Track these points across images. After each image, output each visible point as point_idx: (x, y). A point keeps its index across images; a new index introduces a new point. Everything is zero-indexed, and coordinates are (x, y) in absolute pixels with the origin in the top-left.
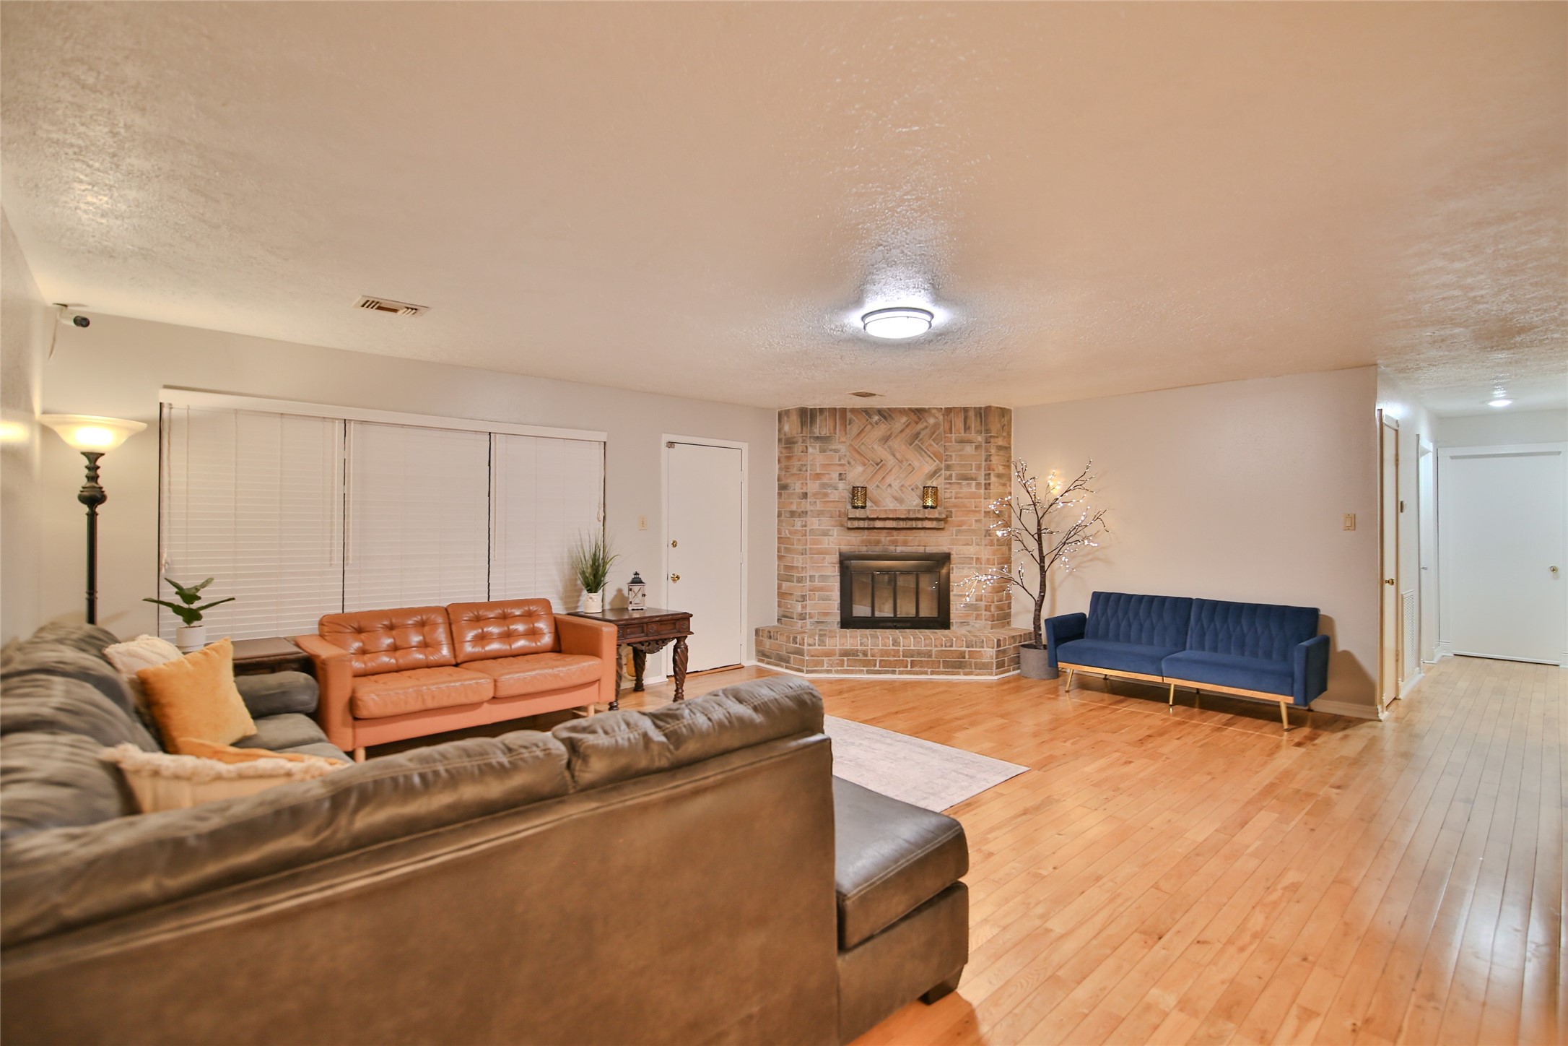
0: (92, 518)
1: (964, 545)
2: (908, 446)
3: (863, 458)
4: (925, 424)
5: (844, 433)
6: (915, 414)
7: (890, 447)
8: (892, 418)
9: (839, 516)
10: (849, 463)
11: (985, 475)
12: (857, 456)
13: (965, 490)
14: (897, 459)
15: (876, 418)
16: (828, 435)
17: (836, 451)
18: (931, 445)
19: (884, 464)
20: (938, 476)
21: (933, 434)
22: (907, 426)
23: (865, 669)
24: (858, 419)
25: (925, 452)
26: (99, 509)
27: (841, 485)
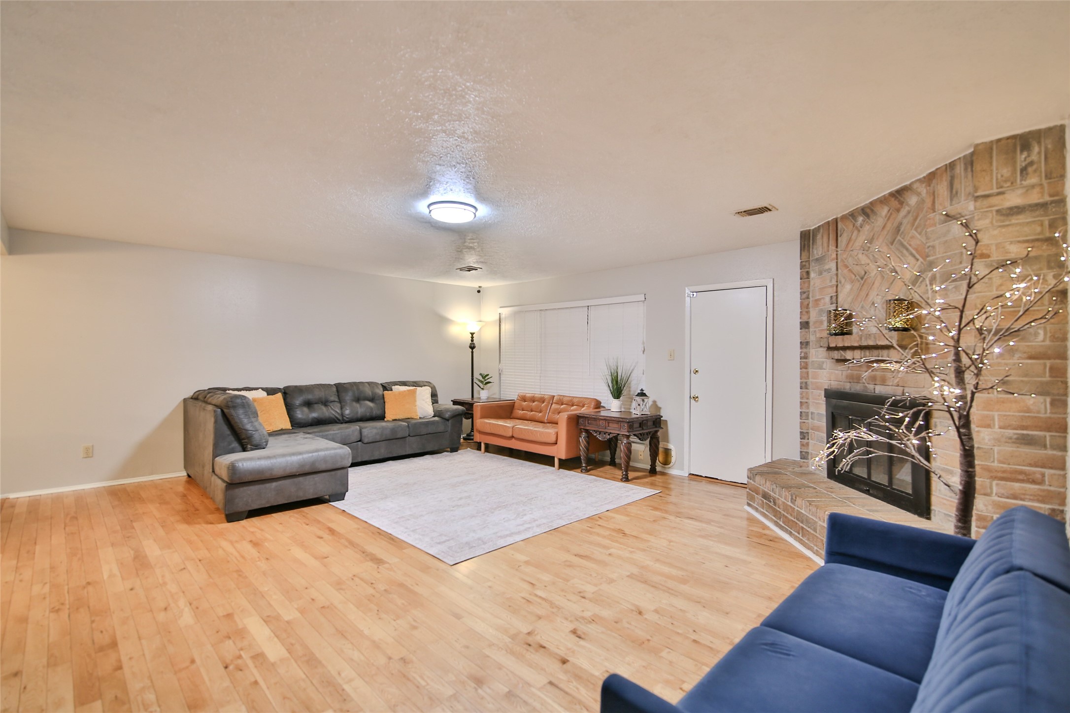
0: (472, 352)
2: (890, 245)
3: (851, 273)
4: (907, 208)
5: (836, 246)
6: (896, 198)
7: (872, 253)
8: (875, 214)
10: (840, 282)
12: (846, 272)
14: (879, 267)
15: (861, 219)
16: (824, 254)
17: (829, 271)
18: (913, 237)
19: (867, 277)
21: (915, 219)
22: (889, 219)
24: (847, 227)
25: (907, 249)
26: (474, 350)
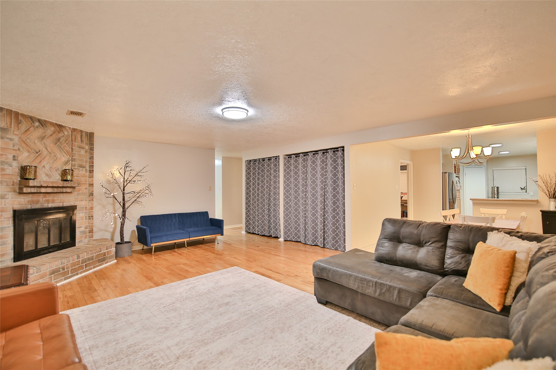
1: (80, 201)
2: (54, 145)
3: (28, 147)
4: (63, 134)
5: (17, 129)
6: (58, 127)
7: (44, 144)
8: (46, 127)
9: (13, 185)
10: (19, 149)
11: (90, 166)
12: (24, 145)
13: (81, 172)
14: (48, 151)
15: (37, 124)
16: (5, 127)
17: (11, 139)
18: (65, 146)
19: (41, 153)
20: (69, 164)
21: (66, 140)
22: (54, 133)
23: (63, 278)
24: (26, 121)
25: (63, 150)
27: (15, 164)
